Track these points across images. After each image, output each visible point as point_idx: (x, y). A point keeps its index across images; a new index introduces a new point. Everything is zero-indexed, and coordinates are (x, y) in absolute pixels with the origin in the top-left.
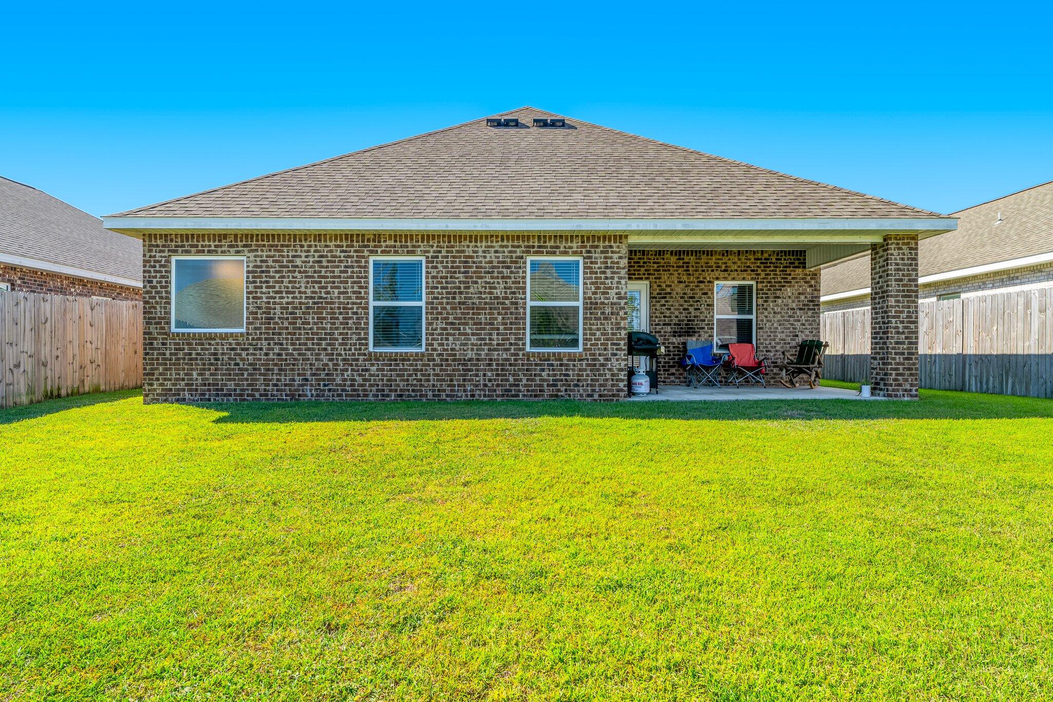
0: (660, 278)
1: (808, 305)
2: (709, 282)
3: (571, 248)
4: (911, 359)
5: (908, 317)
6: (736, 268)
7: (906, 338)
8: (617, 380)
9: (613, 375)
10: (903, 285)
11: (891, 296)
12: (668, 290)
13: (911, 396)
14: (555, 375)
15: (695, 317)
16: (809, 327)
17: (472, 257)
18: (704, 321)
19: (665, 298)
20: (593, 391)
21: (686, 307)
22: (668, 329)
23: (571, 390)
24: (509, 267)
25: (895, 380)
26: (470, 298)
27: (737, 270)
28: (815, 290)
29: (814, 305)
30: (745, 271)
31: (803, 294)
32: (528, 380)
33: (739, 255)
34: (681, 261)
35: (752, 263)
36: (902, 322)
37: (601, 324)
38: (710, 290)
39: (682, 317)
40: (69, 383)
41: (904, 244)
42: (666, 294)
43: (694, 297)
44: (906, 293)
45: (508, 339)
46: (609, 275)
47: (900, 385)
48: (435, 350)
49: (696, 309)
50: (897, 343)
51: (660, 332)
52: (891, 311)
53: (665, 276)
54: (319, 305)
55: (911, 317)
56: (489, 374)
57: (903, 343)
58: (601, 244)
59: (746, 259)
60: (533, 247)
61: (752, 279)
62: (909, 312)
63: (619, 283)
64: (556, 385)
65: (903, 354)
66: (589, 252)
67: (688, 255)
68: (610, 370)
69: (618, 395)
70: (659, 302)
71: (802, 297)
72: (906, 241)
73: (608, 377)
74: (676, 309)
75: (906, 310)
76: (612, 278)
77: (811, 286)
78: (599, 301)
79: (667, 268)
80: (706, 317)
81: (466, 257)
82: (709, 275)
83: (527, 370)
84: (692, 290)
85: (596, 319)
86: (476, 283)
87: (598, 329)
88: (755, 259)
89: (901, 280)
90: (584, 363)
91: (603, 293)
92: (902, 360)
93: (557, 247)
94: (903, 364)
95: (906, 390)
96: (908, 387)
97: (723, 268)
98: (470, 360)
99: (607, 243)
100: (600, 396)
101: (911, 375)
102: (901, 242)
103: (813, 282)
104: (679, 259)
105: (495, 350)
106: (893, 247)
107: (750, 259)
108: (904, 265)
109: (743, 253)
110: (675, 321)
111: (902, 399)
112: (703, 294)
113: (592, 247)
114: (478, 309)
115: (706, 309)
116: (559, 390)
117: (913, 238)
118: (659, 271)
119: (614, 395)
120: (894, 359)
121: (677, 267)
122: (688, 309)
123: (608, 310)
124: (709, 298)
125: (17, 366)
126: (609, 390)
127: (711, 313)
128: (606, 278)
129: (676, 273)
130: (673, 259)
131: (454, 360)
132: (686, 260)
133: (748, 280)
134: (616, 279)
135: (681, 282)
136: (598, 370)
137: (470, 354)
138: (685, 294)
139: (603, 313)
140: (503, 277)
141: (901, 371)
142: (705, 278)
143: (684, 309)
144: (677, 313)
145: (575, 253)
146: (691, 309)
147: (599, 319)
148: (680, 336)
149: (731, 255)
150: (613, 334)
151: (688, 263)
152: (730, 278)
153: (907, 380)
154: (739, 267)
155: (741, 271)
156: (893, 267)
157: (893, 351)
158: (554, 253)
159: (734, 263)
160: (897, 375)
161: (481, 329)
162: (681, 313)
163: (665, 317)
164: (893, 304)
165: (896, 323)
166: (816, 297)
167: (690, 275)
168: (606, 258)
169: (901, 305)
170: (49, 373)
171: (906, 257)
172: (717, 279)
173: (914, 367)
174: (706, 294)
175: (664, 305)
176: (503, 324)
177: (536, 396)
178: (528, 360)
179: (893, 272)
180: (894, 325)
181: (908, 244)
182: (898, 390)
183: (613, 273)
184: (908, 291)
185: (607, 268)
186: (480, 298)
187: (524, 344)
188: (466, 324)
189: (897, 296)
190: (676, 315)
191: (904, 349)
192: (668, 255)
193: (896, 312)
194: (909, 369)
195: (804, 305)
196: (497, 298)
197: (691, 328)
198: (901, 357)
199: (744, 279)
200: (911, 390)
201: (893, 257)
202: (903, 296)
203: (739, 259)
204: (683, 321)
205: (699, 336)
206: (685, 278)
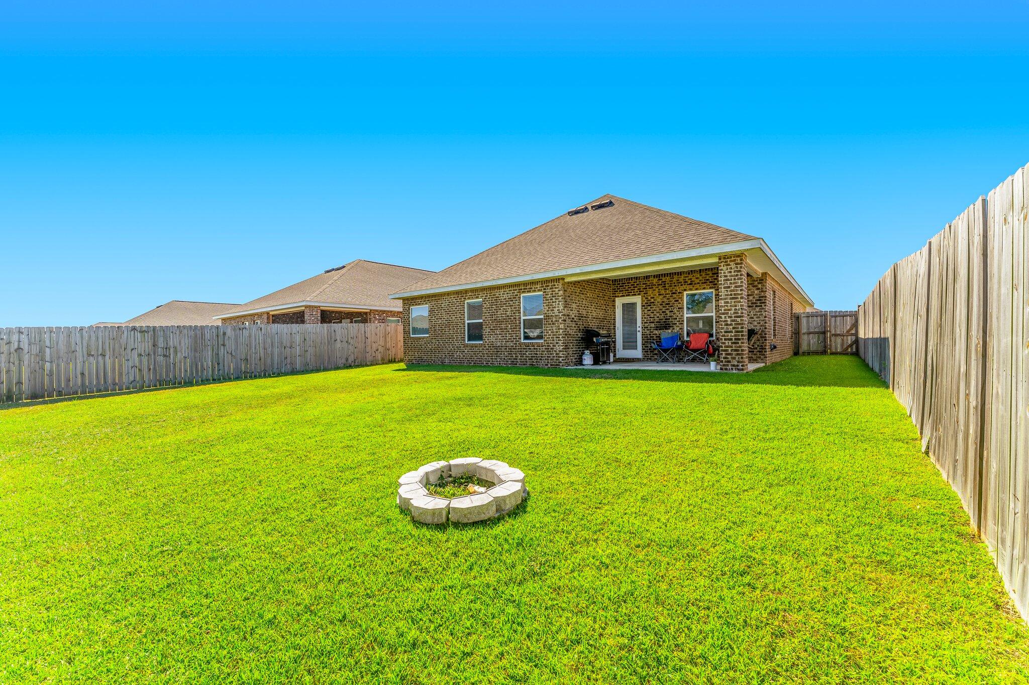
0: (647, 293)
1: (755, 303)
2: (680, 293)
3: (537, 288)
4: (738, 343)
5: (734, 313)
6: (698, 281)
7: (734, 328)
8: (559, 357)
9: (556, 354)
10: (731, 291)
11: (721, 299)
12: (652, 300)
13: (738, 370)
14: (532, 354)
15: (670, 316)
16: (756, 319)
17: (498, 297)
18: (676, 319)
19: (650, 305)
20: (548, 362)
21: (664, 310)
22: (653, 325)
23: (538, 362)
24: (512, 301)
25: (725, 358)
26: (498, 317)
27: (699, 283)
28: (762, 291)
29: (760, 303)
30: (705, 283)
31: (751, 295)
32: (521, 356)
33: (700, 272)
34: (660, 281)
35: (710, 277)
36: (730, 317)
37: (552, 327)
38: (680, 298)
39: (661, 317)
40: (399, 357)
41: (731, 261)
42: (651, 303)
43: (669, 304)
44: (733, 296)
45: (513, 336)
46: (554, 300)
47: (729, 362)
48: (486, 342)
49: (670, 312)
50: (726, 332)
51: (647, 327)
52: (721, 310)
53: (650, 292)
54: (449, 324)
55: (737, 313)
56: (506, 353)
57: (731, 332)
58: (550, 284)
59: (707, 275)
60: (522, 289)
61: (711, 288)
62: (735, 309)
63: (559, 304)
64: (532, 359)
65: (731, 339)
66: (545, 289)
67: (665, 276)
68: (555, 351)
69: (559, 365)
70: (646, 308)
71: (751, 298)
72: (733, 259)
73: (555, 355)
74: (657, 312)
75: (733, 308)
76: (556, 302)
77: (758, 289)
78: (550, 315)
79: (651, 286)
80: (678, 316)
81: (496, 297)
82: (679, 288)
83: (521, 351)
84: (668, 299)
85: (549, 324)
86: (500, 309)
87: (550, 330)
88: (713, 274)
89: (729, 287)
90: (544, 348)
91: (552, 310)
92: (730, 344)
93: (531, 288)
94: (731, 347)
95: (734, 365)
96: (736, 363)
97: (689, 282)
98: (499, 346)
99: (553, 284)
100: (551, 365)
101: (738, 354)
102: (729, 260)
103: (760, 286)
104: (659, 280)
105: (508, 342)
106: (722, 264)
107: (708, 274)
108: (731, 276)
109: (703, 271)
110: (657, 320)
111: (731, 372)
112: (675, 301)
113: (546, 286)
114: (501, 322)
115: (678, 311)
116: (533, 362)
117: (739, 256)
118: (646, 288)
119: (557, 365)
120: (724, 343)
121: (658, 285)
122: (665, 312)
123: (554, 320)
124: (680, 303)
125: (377, 350)
126: (555, 362)
127: (681, 314)
128: (553, 302)
129: (657, 289)
130: (655, 280)
131: (493, 347)
132: (663, 280)
133: (708, 289)
134: (557, 303)
135: (660, 295)
136: (550, 351)
137: (499, 344)
138: (663, 302)
139: (552, 321)
140: (510, 306)
141: (730, 352)
142: (676, 291)
143: (663, 312)
144: (658, 315)
145: (539, 290)
146: (667, 312)
147: (550, 324)
148: (660, 330)
149: (695, 273)
150: (557, 332)
151: (665, 282)
152: (694, 289)
153: (734, 358)
154: (700, 280)
155: (702, 283)
156: (722, 279)
157: (723, 338)
158: (530, 291)
159: (697, 278)
160: (727, 354)
161: (503, 332)
162: (661, 315)
163: (650, 318)
164: (723, 305)
165: (725, 317)
166: (762, 297)
167: (666, 289)
168: (552, 291)
169: (729, 305)
170: (390, 353)
171: (733, 270)
172: (685, 290)
173: (740, 349)
174: (677, 301)
175: (650, 310)
176: (511, 329)
177: (524, 364)
179: (723, 282)
180: (723, 319)
181: (735, 260)
182: (728, 365)
183: (556, 299)
184: (735, 294)
185: (553, 297)
186: (502, 317)
187: (520, 339)
188: (497, 329)
189: (726, 299)
190: (658, 316)
191: (731, 336)
192: (652, 278)
193: (725, 310)
194: (736, 350)
195: (752, 303)
196: (508, 316)
197: (668, 324)
198: (730, 342)
199: (704, 288)
200: (738, 366)
201: (722, 272)
202: (731, 299)
203: (701, 275)
204: (662, 319)
205: (673, 329)
206: (663, 292)
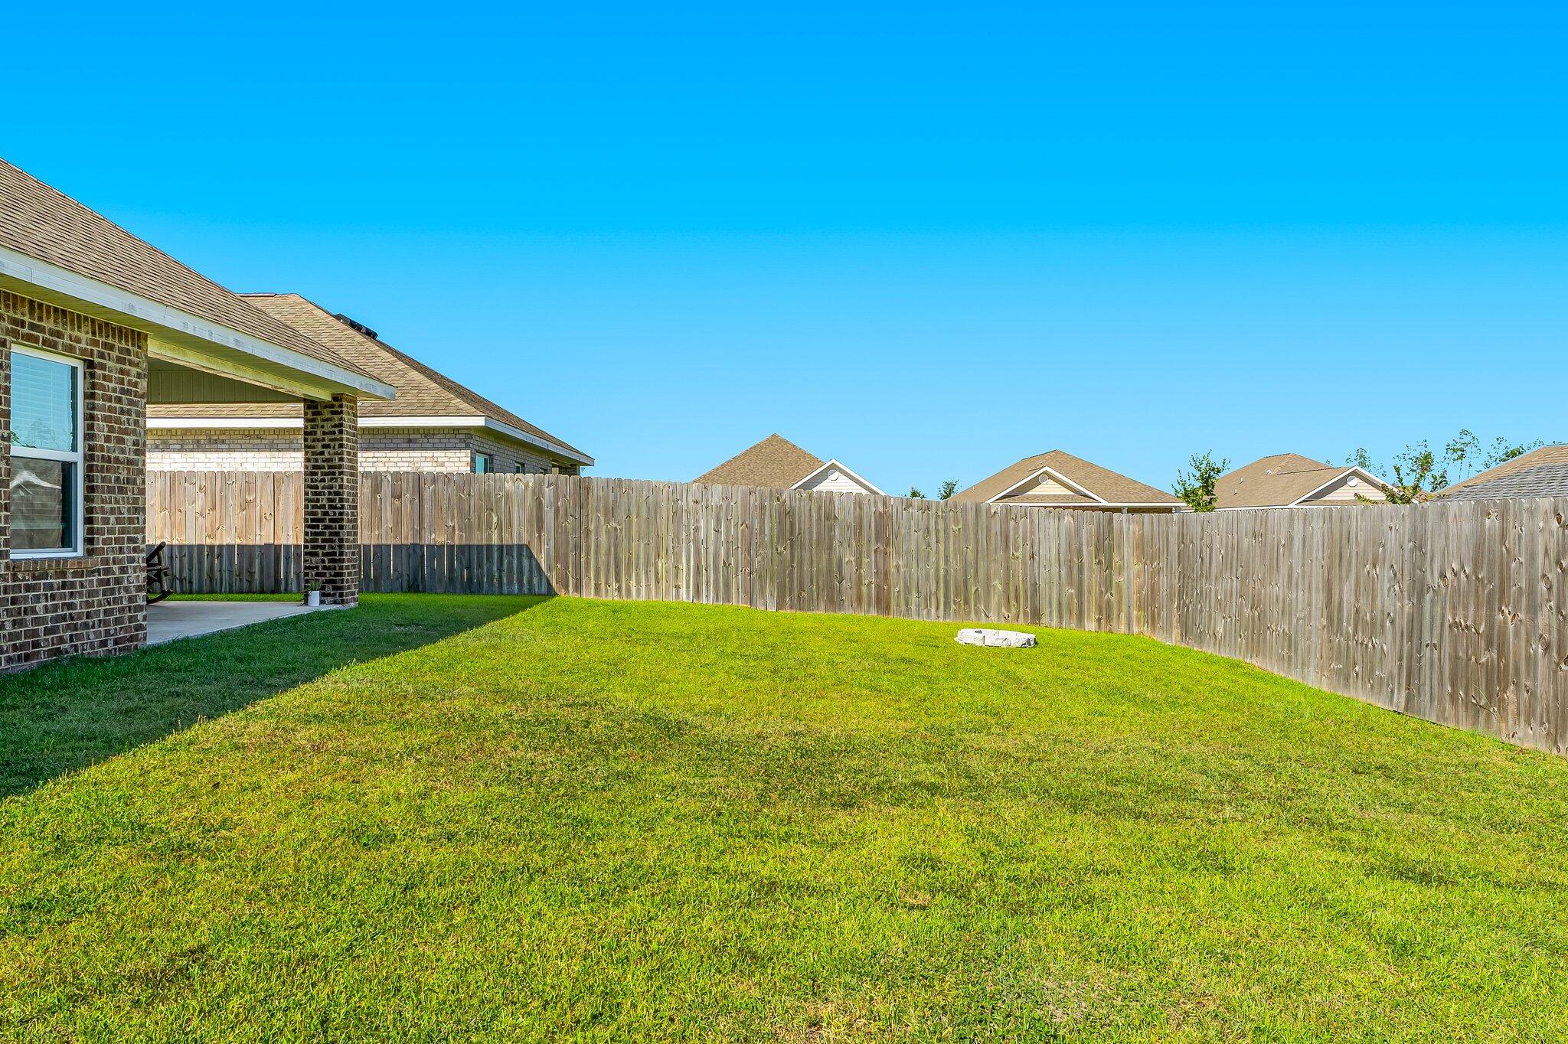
3: (78, 340)
14: (55, 609)
20: (107, 634)
23: (77, 638)
32: (14, 623)
37: (117, 500)
46: (126, 407)
58: (117, 344)
60: (22, 323)
63: (136, 423)
64: (56, 631)
66: (101, 355)
68: (126, 590)
73: (125, 603)
76: (129, 412)
78: (113, 456)
83: (14, 601)
85: (109, 490)
87: (112, 511)
90: (94, 577)
91: (118, 439)
93: (59, 335)
99: (123, 343)
100: (116, 641)
113: (105, 346)
116: (61, 640)
119: (130, 639)
123: (124, 475)
126: (127, 630)
128: (122, 411)
134: (134, 416)
136: (113, 592)
139: (117, 479)
147: (113, 491)
150: (130, 521)
158: (55, 346)
168: (121, 370)
177: (27, 657)
178: (15, 578)
183: (130, 403)
185: (122, 391)
187: (7, 542)
